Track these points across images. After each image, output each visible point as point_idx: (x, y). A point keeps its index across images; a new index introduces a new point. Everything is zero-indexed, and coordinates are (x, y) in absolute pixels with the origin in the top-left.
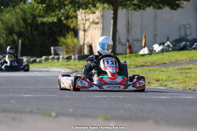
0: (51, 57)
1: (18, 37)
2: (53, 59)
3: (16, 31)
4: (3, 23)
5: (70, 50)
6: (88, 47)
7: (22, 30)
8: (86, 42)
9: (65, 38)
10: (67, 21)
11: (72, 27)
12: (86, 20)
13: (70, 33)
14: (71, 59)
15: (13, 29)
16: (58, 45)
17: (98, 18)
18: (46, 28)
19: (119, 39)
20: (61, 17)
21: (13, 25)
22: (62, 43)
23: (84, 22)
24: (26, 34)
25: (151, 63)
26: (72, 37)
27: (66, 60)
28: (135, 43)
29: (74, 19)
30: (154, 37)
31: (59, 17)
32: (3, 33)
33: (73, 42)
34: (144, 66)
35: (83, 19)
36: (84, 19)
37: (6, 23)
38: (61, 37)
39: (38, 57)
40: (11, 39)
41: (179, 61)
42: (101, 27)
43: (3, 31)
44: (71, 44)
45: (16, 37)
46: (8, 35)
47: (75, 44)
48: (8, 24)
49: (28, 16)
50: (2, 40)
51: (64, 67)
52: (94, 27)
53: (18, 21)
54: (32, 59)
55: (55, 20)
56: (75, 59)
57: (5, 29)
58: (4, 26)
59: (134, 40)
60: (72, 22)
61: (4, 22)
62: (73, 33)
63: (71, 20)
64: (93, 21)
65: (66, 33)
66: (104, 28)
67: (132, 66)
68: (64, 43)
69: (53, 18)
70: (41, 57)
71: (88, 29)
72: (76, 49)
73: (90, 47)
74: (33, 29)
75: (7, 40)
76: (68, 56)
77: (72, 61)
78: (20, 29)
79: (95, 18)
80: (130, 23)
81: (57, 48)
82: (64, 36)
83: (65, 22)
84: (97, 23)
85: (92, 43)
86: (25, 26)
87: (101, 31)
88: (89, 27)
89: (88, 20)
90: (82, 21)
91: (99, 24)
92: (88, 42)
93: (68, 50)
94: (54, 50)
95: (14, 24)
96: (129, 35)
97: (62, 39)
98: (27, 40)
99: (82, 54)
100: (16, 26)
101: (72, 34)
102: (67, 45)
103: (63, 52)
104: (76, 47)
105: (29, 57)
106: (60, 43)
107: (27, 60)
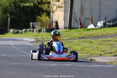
0: (28, 30)
1: (10, 15)
2: (30, 31)
3: (9, 11)
6: (55, 23)
7: (13, 10)
8: (53, 20)
9: (41, 17)
10: (41, 6)
11: (44, 10)
12: (54, 5)
13: (44, 13)
14: (42, 31)
16: (36, 22)
17: (62, 3)
19: (76, 18)
20: (36, 3)
21: (7, 7)
22: (39, 20)
24: (16, 13)
25: (89, 36)
27: (38, 32)
28: (86, 20)
29: (46, 4)
30: (99, 16)
31: (35, 3)
34: (84, 37)
36: (53, 4)
38: (38, 16)
39: (20, 30)
40: (6, 16)
41: (108, 34)
42: (64, 10)
44: (45, 20)
45: (9, 15)
46: (4, 13)
47: (47, 21)
48: (4, 6)
49: (17, 1)
51: (33, 37)
52: (59, 10)
53: (11, 4)
54: (16, 31)
55: (32, 5)
58: (1, 8)
59: (85, 19)
60: (45, 6)
62: (46, 13)
63: (44, 5)
64: (59, 5)
66: (66, 10)
67: (76, 38)
69: (30, 4)
70: (22, 30)
71: (55, 11)
73: (57, 23)
74: (20, 10)
75: (3, 17)
76: (40, 29)
79: (60, 4)
80: (83, 7)
81: (34, 23)
82: (40, 15)
83: (40, 6)
84: (61, 7)
85: (58, 20)
86: (15, 8)
87: (64, 13)
88: (56, 10)
89: (56, 5)
91: (63, 8)
93: (43, 25)
94: (32, 24)
95: (8, 6)
96: (82, 15)
97: (39, 17)
98: (16, 17)
99: (51, 28)
101: (46, 14)
102: (42, 21)
103: (38, 26)
104: (47, 23)
105: (15, 29)
106: (37, 20)
107: (13, 31)
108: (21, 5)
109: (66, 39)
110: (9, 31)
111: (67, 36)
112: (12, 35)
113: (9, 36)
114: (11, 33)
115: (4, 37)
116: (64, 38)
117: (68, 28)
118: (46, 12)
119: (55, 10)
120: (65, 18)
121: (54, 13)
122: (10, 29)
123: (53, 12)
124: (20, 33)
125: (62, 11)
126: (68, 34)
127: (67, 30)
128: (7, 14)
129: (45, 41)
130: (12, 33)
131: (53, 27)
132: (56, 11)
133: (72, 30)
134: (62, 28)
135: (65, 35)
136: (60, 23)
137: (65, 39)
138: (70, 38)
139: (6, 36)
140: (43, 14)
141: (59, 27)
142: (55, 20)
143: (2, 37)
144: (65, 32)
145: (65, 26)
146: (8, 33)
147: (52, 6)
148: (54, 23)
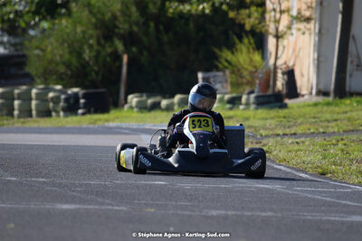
1: (125, 45)
3: (122, 31)
4: (91, 12)
5: (244, 80)
6: (283, 74)
7: (135, 29)
8: (279, 62)
9: (233, 53)
10: (238, 13)
11: (248, 27)
12: (282, 12)
13: (246, 40)
14: (241, 104)
15: (115, 27)
16: (218, 69)
17: (309, 7)
18: (192, 25)
19: (358, 57)
20: (222, 4)
21: (114, 17)
22: (226, 64)
23: (278, 15)
24: (145, 39)
26: (248, 48)
27: (228, 106)
29: (253, 9)
31: (217, 5)
32: (91, 37)
33: (251, 61)
35: (274, 10)
36: (278, 10)
37: (99, 12)
38: (224, 49)
39: (164, 98)
40: (109, 50)
42: (317, 30)
43: (91, 32)
44: (246, 66)
45: (120, 46)
46: (103, 42)
47: (255, 67)
50: (87, 51)
52: (299, 30)
53: (127, 8)
54: (150, 101)
55: (207, 11)
56: (247, 104)
57: (96, 27)
58: (94, 20)
60: (249, 16)
61: (95, 11)
62: (252, 41)
63: (247, 11)
64: (299, 13)
65: (237, 41)
66: (323, 31)
68: (229, 63)
69: (201, 7)
70: (172, 96)
71: (285, 33)
72: (257, 77)
73: (290, 74)
74: (161, 28)
75: (98, 52)
76: (234, 95)
77: (241, 107)
78: (131, 27)
79: (304, 7)
81: (211, 74)
82: (231, 47)
83: (232, 14)
84: (308, 20)
85: (294, 65)
86: (142, 20)
87: (317, 39)
88: (289, 28)
89: (288, 10)
90: (273, 13)
91: (313, 22)
92: (285, 63)
93: (240, 80)
94: (204, 79)
95: (118, 14)
97: (226, 54)
98: (145, 53)
99: (270, 92)
100: (121, 19)
101: (250, 43)
102: (235, 69)
103: (225, 85)
104: (256, 74)
105: (144, 95)
106: (220, 63)
107: (138, 102)
108: (171, 11)
109: (336, 130)
110: (126, 102)
111: (336, 120)
112: (136, 114)
113: (127, 117)
114: (131, 107)
115: (107, 121)
116: (328, 127)
117: (332, 94)
118: (250, 37)
119: (285, 29)
120: (321, 59)
121: (280, 40)
122: (127, 94)
123: (278, 37)
124: (163, 110)
125: (310, 34)
126: (338, 113)
127: (330, 99)
128: (113, 42)
129: (261, 135)
130: (135, 110)
131: (276, 90)
132: (289, 32)
133: (348, 101)
134: (311, 93)
135: (328, 116)
136: (302, 75)
137: (331, 130)
138: (350, 128)
139: (117, 118)
140: (241, 41)
141: (299, 91)
142: (284, 66)
143: (100, 120)
144: (325, 108)
145: (322, 87)
146: (123, 106)
147: (275, 17)
148: (280, 75)
